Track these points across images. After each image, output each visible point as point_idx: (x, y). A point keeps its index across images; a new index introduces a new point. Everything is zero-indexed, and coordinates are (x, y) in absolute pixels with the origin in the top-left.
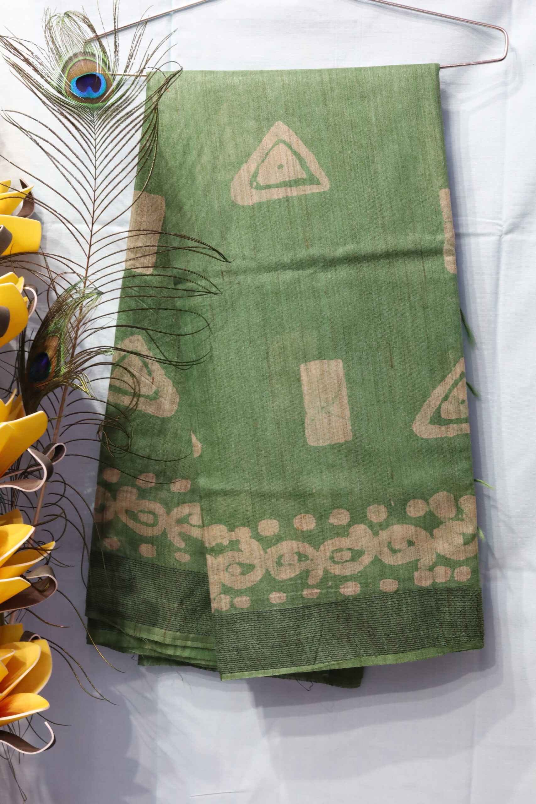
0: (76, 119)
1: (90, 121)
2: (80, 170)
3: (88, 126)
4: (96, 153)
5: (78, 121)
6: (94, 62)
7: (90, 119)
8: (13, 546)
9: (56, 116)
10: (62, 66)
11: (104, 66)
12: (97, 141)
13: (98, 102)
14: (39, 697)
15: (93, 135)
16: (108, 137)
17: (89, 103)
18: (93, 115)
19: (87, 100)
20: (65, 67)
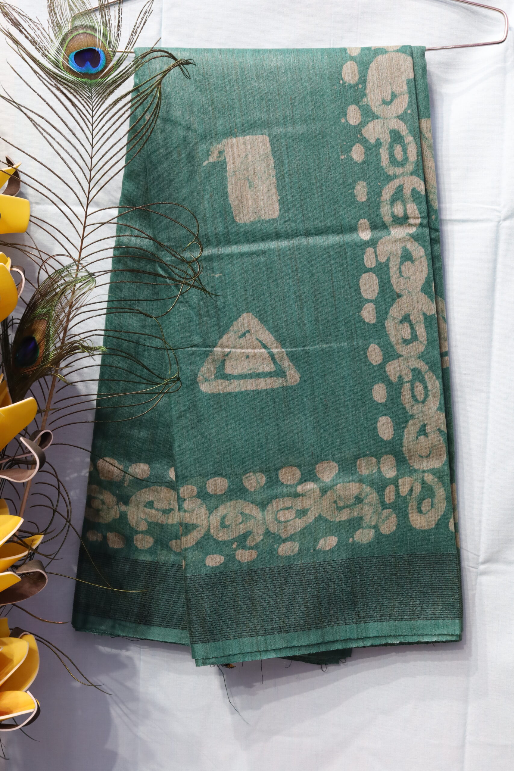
0: (73, 95)
1: (88, 97)
2: (75, 148)
3: (86, 102)
4: (93, 131)
5: (75, 96)
6: (94, 36)
7: (88, 95)
8: (1, 538)
9: (52, 92)
10: (60, 38)
11: (104, 41)
12: (95, 118)
13: (96, 78)
14: (28, 693)
15: (90, 112)
16: (106, 114)
17: (88, 78)
18: (91, 91)
19: (86, 75)
20: (64, 40)
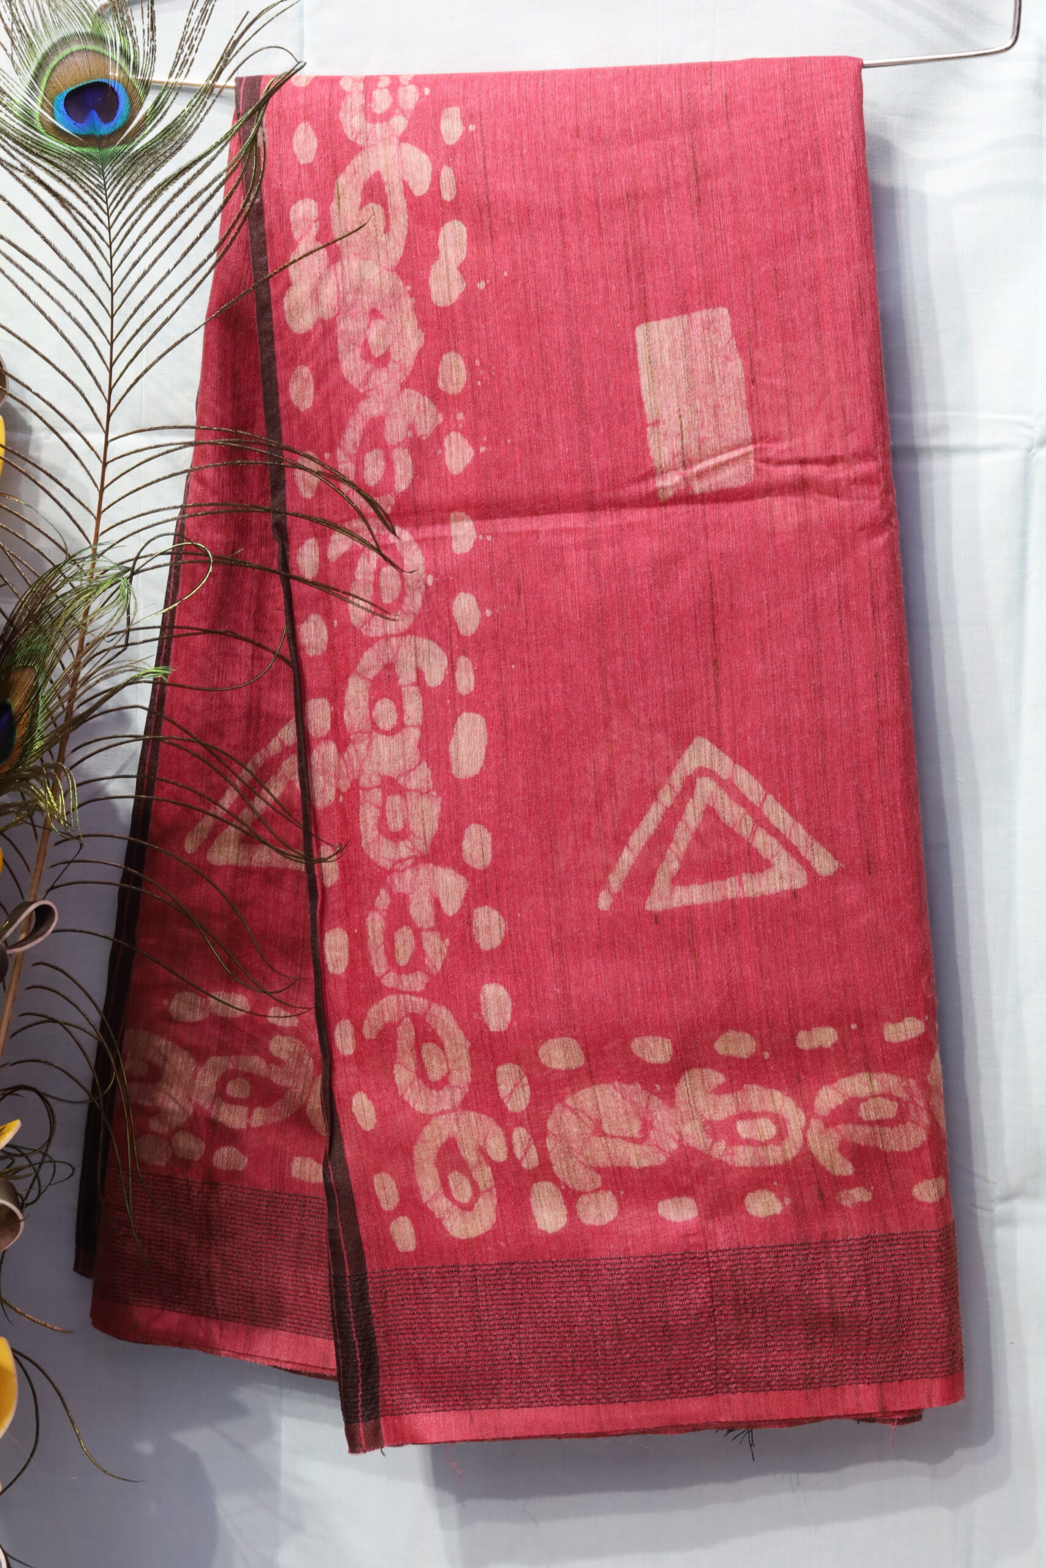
0: (64, 183)
1: (97, 186)
2: (76, 297)
3: (93, 198)
4: (111, 257)
5: (69, 187)
6: (104, 55)
7: (96, 182)
9: (18, 179)
10: (33, 66)
11: (123, 64)
12: (114, 231)
13: (113, 144)
16: (136, 221)
17: (94, 146)
18: (102, 173)
19: (89, 140)
20: (40, 67)
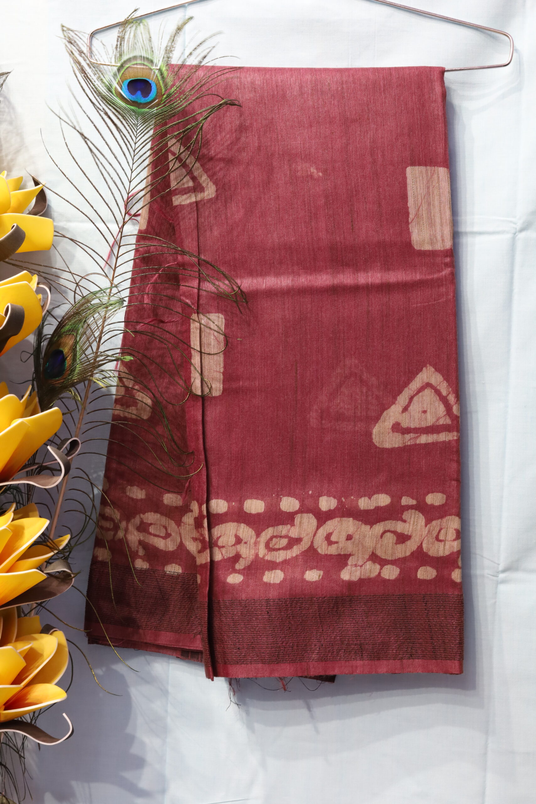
0: (120, 120)
1: (134, 124)
2: (116, 171)
3: (131, 129)
4: (134, 156)
5: (122, 122)
6: (151, 68)
7: (134, 122)
8: (29, 540)
9: (100, 115)
10: (119, 64)
11: (158, 75)
12: (137, 145)
13: (145, 108)
14: (57, 687)
15: (134, 138)
17: (136, 106)
18: (137, 119)
19: (134, 103)
20: (122, 66)
